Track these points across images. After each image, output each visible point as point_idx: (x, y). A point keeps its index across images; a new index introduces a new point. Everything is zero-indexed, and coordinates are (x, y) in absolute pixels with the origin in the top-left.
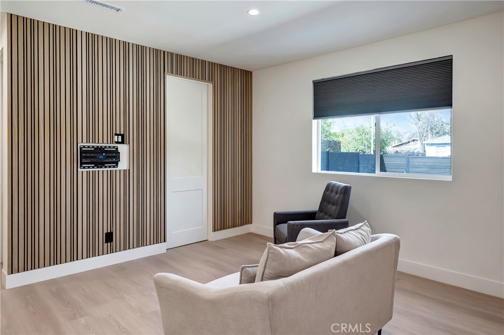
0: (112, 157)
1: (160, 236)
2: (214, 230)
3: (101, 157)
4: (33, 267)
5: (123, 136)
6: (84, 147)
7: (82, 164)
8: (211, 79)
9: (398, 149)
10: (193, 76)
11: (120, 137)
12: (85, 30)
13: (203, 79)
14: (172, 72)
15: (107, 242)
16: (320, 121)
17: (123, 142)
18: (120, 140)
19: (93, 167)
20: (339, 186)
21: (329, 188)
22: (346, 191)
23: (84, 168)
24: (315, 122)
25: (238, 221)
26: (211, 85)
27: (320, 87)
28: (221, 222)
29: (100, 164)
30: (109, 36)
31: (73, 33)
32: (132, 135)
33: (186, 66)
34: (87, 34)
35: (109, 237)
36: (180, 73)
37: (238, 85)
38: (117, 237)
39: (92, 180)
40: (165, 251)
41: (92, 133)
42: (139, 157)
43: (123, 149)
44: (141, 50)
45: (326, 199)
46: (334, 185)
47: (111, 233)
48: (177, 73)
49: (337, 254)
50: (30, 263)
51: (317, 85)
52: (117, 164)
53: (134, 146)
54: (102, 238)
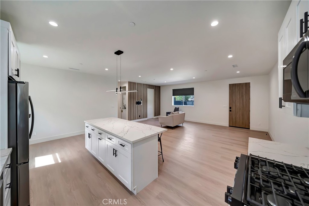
5: (141, 99)
7: (136, 104)
8: (154, 89)
9: (192, 99)
10: (151, 88)
16: (174, 96)
21: (175, 108)
22: (178, 108)
25: (158, 115)
28: (155, 115)
29: (138, 102)
32: (143, 99)
33: (150, 86)
34: (137, 83)
38: (141, 116)
39: (138, 106)
40: (147, 119)
41: (138, 99)
42: (143, 103)
43: (141, 101)
44: (144, 84)
51: (173, 90)
52: (141, 104)
53: (143, 101)
54: (139, 116)
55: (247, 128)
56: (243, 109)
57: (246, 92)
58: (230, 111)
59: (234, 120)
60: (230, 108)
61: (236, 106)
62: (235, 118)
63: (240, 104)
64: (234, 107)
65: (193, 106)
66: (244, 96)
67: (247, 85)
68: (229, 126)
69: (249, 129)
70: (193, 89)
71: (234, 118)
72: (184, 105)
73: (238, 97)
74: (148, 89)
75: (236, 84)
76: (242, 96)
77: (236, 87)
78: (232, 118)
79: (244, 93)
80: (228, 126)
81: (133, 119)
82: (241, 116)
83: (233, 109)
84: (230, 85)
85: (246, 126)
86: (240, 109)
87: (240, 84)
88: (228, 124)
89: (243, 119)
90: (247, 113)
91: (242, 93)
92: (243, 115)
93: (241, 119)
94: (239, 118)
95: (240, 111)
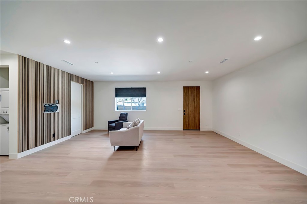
0: (55, 108)
1: (69, 133)
2: (84, 130)
3: (52, 108)
4: (28, 149)
5: (58, 101)
6: (45, 105)
7: (45, 110)
10: (78, 82)
11: (57, 101)
12: (46, 64)
13: (81, 83)
14: (73, 81)
15: (53, 137)
16: (116, 98)
17: (58, 103)
18: (57, 102)
19: (48, 112)
20: (125, 114)
22: (127, 114)
23: (45, 112)
24: (115, 98)
25: (90, 127)
26: (83, 85)
28: (85, 128)
29: (51, 111)
30: (54, 67)
31: (42, 65)
32: (61, 101)
33: (77, 79)
35: (54, 135)
36: (75, 81)
37: (90, 86)
38: (56, 135)
39: (48, 116)
40: (70, 138)
41: (48, 100)
42: (63, 108)
43: (58, 105)
44: (64, 72)
45: (121, 117)
46: (123, 114)
47: (55, 134)
48: (74, 81)
50: (28, 148)
51: (116, 89)
52: (56, 110)
53: (61, 104)
54: (52, 136)
55: (198, 129)
56: (195, 112)
57: (197, 96)
58: (184, 114)
59: (188, 123)
60: (184, 111)
62: (189, 121)
63: (192, 107)
64: (188, 110)
65: (145, 110)
66: (196, 99)
67: (198, 89)
68: (184, 130)
69: (199, 130)
70: (144, 89)
71: (187, 121)
72: (132, 110)
73: (191, 100)
75: (189, 87)
76: (194, 99)
77: (189, 90)
78: (186, 121)
80: (182, 130)
81: (36, 145)
82: (193, 119)
83: (187, 112)
84: (184, 87)
85: (197, 128)
86: (192, 112)
87: (192, 87)
88: (183, 128)
89: (195, 121)
90: (198, 115)
91: (194, 96)
92: (194, 118)
93: (193, 121)
94: (192, 120)
95: (192, 114)
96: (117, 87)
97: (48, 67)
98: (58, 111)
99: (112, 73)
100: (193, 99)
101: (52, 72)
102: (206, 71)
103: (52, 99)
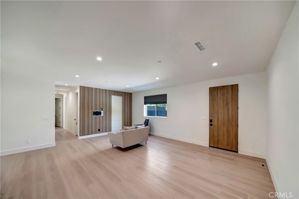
0: (100, 113)
1: (110, 130)
3: (98, 113)
5: (102, 109)
6: (94, 111)
7: (94, 115)
8: (122, 96)
10: (118, 95)
13: (120, 96)
14: (113, 95)
17: (102, 110)
22: (148, 120)
24: (145, 105)
27: (146, 98)
29: (97, 115)
31: (92, 88)
32: (104, 109)
33: (116, 93)
34: (95, 88)
35: (99, 130)
37: (129, 97)
39: (96, 118)
41: (96, 109)
42: (105, 113)
43: (102, 112)
44: (106, 90)
45: (145, 122)
49: (136, 128)
50: (84, 134)
51: (145, 97)
54: (98, 130)
56: (228, 123)
57: (232, 99)
58: (211, 125)
59: (216, 138)
60: (211, 121)
61: (218, 119)
62: (218, 135)
63: (224, 115)
64: (216, 119)
65: (166, 117)
66: (230, 104)
67: (234, 88)
68: (210, 146)
69: (237, 152)
70: (165, 95)
71: (216, 134)
72: (156, 117)
73: (222, 106)
74: (112, 96)
75: (218, 87)
76: (227, 104)
77: (219, 91)
78: (213, 135)
79: (230, 100)
80: (208, 146)
81: (88, 134)
82: (226, 133)
83: (215, 123)
84: (210, 88)
85: (232, 148)
86: (224, 123)
87: (223, 87)
88: (208, 143)
89: (228, 137)
90: (234, 129)
91: (227, 100)
92: (228, 132)
93: (225, 137)
94: (223, 135)
95: (224, 126)
96: (145, 96)
97: (96, 89)
98: (102, 115)
99: (128, 86)
100: (225, 104)
101: (98, 91)
102: (212, 63)
103: (98, 107)
